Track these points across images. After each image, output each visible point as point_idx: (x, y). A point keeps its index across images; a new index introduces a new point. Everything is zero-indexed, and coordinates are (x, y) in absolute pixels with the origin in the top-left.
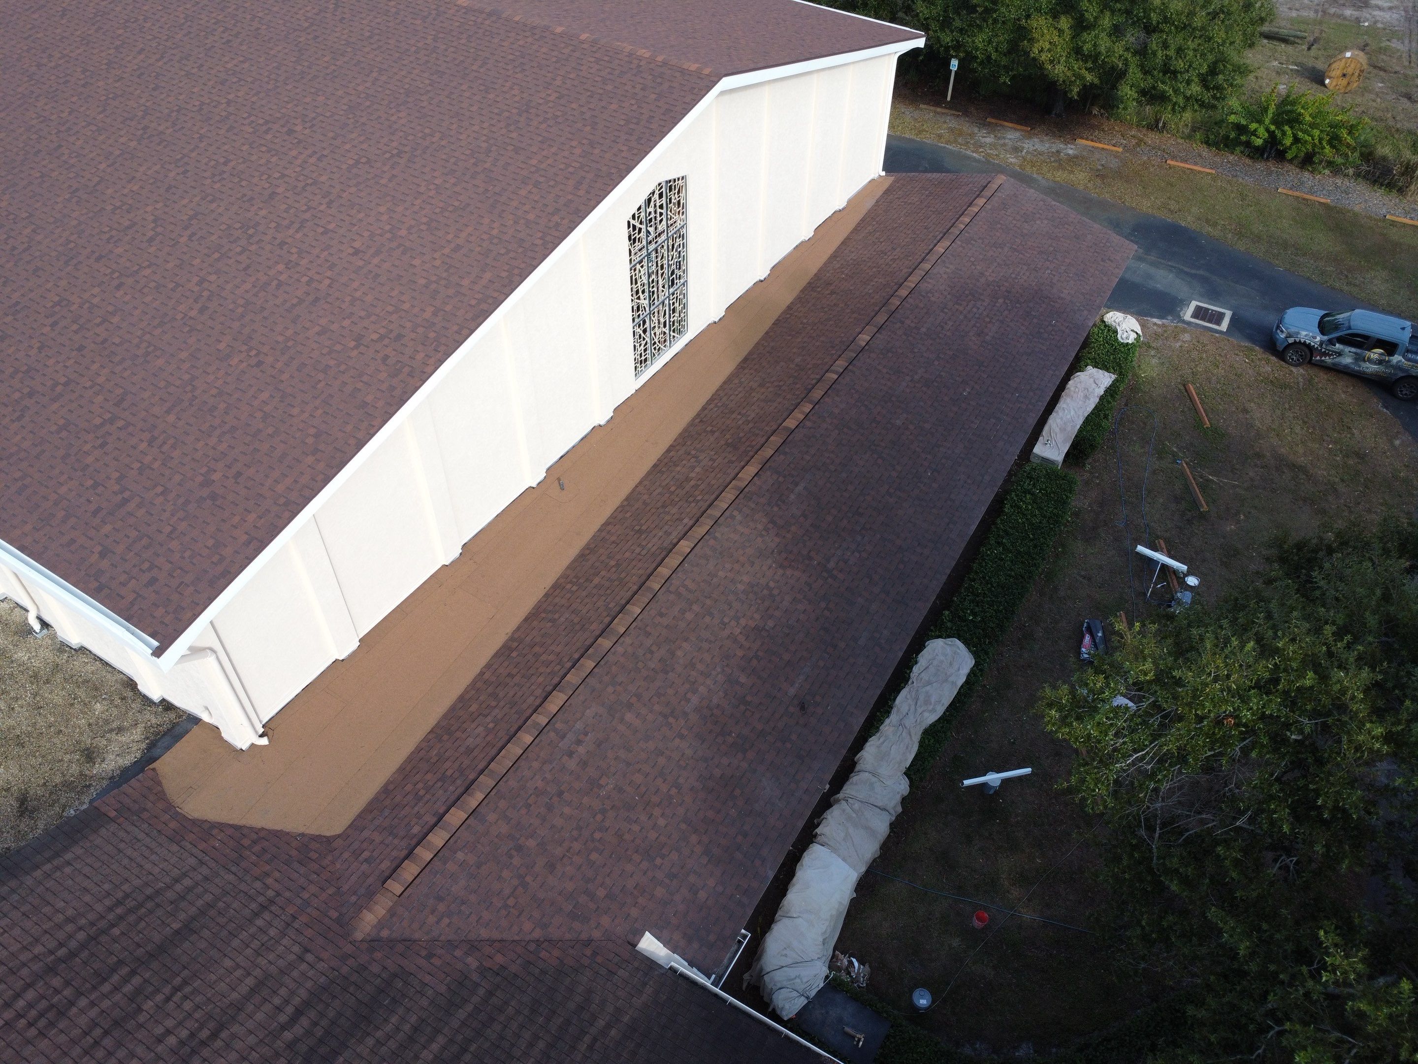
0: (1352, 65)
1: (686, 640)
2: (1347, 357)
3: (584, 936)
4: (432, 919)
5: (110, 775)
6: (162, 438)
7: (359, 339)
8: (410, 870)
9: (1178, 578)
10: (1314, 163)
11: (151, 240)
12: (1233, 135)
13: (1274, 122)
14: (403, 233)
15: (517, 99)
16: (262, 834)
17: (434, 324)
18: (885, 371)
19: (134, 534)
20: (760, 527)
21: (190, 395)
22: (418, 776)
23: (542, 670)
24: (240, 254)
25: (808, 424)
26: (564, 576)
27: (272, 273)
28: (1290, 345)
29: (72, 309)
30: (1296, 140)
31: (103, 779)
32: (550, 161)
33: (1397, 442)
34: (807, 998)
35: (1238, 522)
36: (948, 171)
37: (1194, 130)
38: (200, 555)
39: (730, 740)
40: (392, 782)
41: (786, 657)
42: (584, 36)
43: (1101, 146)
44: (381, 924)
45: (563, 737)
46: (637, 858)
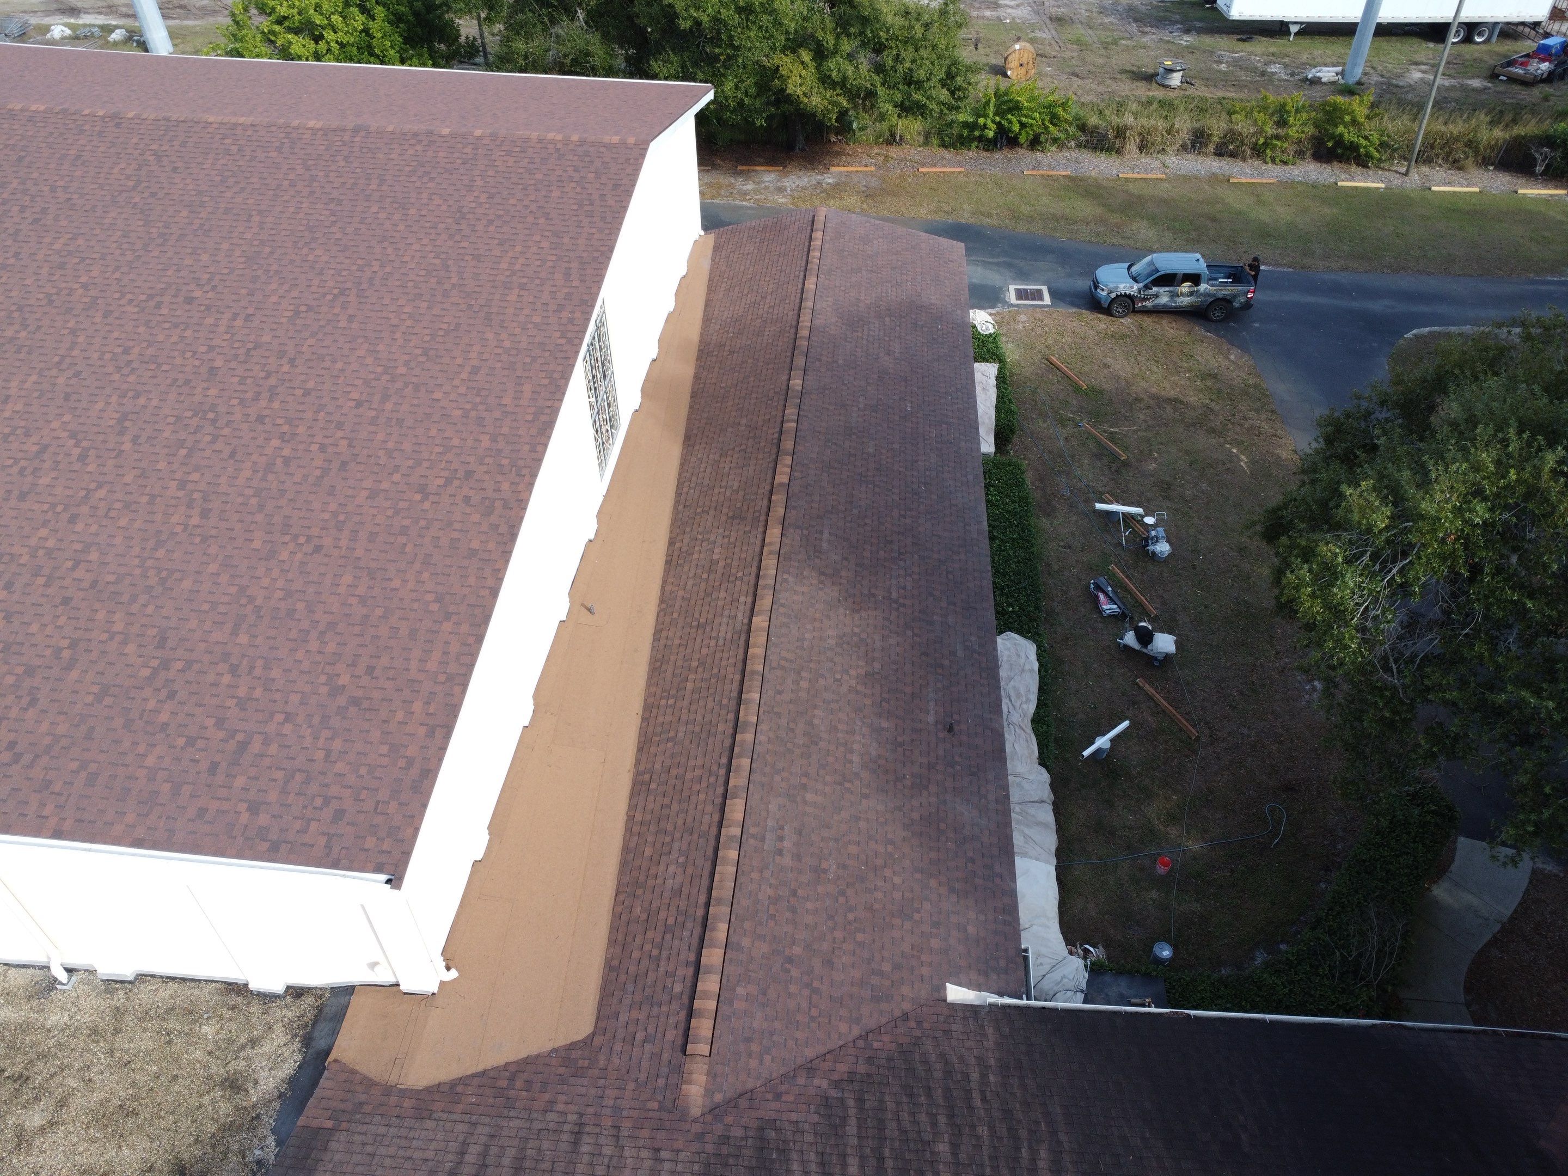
0: (1026, 55)
1: (815, 707)
2: (1163, 296)
3: (897, 1013)
4: (753, 1063)
5: (276, 1093)
6: (245, 662)
7: (422, 489)
8: (702, 1027)
9: (1138, 521)
10: (1041, 142)
11: (82, 458)
12: (965, 133)
13: (996, 114)
14: (402, 370)
15: (444, 208)
16: (512, 1069)
17: (500, 451)
18: (831, 408)
19: (280, 775)
20: (815, 582)
21: (250, 607)
22: (637, 939)
23: (696, 787)
24: (213, 442)
25: (797, 474)
26: (648, 695)
27: (269, 451)
28: (1113, 299)
29: (22, 561)
30: (1023, 126)
31: (270, 1101)
32: (522, 261)
33: (1232, 357)
34: (1082, 991)
35: (1155, 460)
36: (730, 224)
37: (927, 136)
38: (380, 766)
39: (908, 783)
40: (612, 958)
41: (908, 690)
42: (478, 133)
43: (854, 169)
44: (709, 1092)
45: (763, 839)
46: (896, 921)
